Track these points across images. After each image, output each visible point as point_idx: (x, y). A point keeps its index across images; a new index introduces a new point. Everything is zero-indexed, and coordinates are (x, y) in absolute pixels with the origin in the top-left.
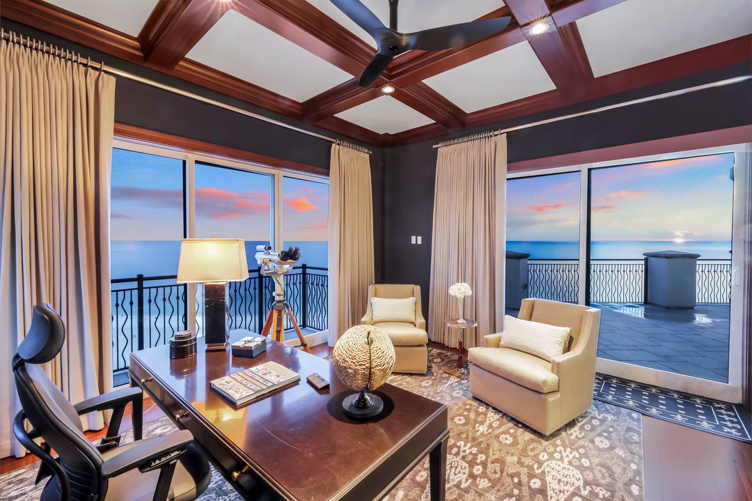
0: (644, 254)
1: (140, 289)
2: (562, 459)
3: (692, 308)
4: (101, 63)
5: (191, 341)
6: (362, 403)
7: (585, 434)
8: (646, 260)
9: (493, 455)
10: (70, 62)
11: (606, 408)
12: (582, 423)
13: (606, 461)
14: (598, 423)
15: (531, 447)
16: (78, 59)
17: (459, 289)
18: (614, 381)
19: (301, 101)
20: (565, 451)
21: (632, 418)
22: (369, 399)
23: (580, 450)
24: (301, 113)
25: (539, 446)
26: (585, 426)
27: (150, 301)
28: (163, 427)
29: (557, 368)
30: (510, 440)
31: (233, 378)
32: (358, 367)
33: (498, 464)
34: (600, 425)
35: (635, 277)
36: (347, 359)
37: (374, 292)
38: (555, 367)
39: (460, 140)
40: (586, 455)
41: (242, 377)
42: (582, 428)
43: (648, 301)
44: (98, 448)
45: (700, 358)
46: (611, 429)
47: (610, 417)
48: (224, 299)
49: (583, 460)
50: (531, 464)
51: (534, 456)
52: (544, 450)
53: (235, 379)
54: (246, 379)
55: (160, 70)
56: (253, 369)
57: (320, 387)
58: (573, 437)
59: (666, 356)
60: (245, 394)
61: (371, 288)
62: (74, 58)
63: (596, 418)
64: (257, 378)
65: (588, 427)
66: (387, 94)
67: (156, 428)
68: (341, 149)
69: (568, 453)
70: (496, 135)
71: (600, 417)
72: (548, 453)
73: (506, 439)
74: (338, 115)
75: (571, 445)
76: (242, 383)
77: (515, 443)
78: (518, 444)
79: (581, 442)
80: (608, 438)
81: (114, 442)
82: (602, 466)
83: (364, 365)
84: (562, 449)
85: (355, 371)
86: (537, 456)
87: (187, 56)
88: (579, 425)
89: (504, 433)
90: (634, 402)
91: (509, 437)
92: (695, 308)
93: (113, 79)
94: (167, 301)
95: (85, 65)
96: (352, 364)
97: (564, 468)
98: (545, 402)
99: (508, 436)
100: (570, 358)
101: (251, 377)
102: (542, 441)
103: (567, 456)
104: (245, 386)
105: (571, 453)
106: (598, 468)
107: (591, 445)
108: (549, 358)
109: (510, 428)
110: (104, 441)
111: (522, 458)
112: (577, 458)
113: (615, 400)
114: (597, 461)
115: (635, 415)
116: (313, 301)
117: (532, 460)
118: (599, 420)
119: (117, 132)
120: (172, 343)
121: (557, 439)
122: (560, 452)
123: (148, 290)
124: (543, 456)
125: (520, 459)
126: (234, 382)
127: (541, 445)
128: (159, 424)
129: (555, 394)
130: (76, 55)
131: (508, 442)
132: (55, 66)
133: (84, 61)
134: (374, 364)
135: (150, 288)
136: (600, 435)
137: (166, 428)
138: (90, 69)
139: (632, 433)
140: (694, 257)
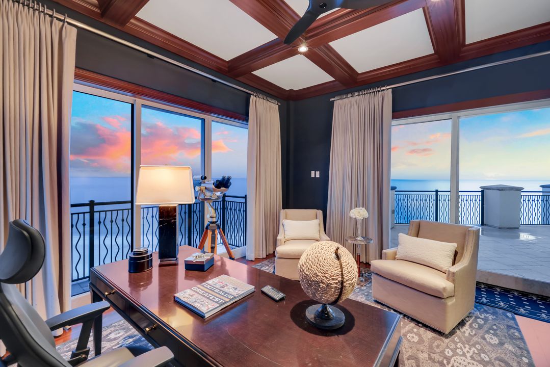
0: (481, 187)
1: (92, 213)
2: (464, 355)
3: (518, 228)
4: (65, 15)
5: (148, 257)
6: (323, 315)
7: (476, 332)
8: (483, 192)
9: (407, 352)
10: (37, 12)
11: (484, 309)
12: (470, 322)
13: (501, 356)
14: (483, 322)
15: (435, 344)
16: (44, 10)
17: (359, 212)
18: (483, 286)
19: (227, 59)
20: (465, 347)
21: (508, 317)
22: (331, 311)
23: (477, 346)
24: (227, 69)
25: (442, 344)
26: (474, 325)
27: (100, 223)
28: (117, 332)
29: (451, 277)
30: (416, 339)
31: (194, 291)
32: (331, 282)
33: (413, 361)
34: (485, 324)
35: (474, 205)
36: (319, 274)
37: (285, 215)
38: (450, 276)
39: (353, 94)
40: (482, 351)
41: (202, 290)
42: (471, 326)
43: (484, 223)
44: (70, 362)
45: (539, 266)
46: (495, 327)
47: (490, 317)
48: (175, 219)
49: (482, 355)
50: (440, 360)
51: (440, 352)
52: (447, 347)
53: (196, 292)
54: (206, 292)
55: (113, 25)
56: (210, 282)
57: (278, 299)
58: (467, 335)
59: (513, 266)
60: (211, 307)
61: (283, 212)
62: (41, 9)
63: (479, 318)
64: (217, 291)
65: (475, 325)
66: (301, 53)
67: (110, 333)
68: (257, 101)
69: (467, 349)
70: (382, 90)
71: (483, 317)
72: (452, 350)
73: (413, 337)
74: (255, 73)
75: (468, 342)
76: (204, 296)
77: (421, 341)
78: (423, 341)
79: (475, 339)
80: (495, 335)
81: (84, 356)
82: (500, 361)
83: (337, 279)
84: (462, 345)
85: (327, 285)
86: (443, 352)
87: (137, 15)
88: (468, 324)
89: (409, 332)
90: (504, 304)
91: (415, 336)
92: (520, 228)
93: (75, 30)
94: (114, 222)
95: (51, 16)
96: (324, 278)
97: (469, 363)
98: (445, 305)
99: (413, 335)
100: (461, 269)
101: (211, 290)
102: (444, 339)
103: (468, 352)
104: (208, 298)
105: (470, 349)
106: (497, 362)
107: (484, 342)
108: (442, 268)
109: (413, 328)
110: (74, 355)
111: (432, 354)
112: (477, 354)
113: (489, 302)
114: (494, 355)
115: (509, 314)
116: (231, 223)
117: (440, 356)
118: (482, 319)
119: (77, 76)
120: (131, 258)
121: (455, 337)
122: (461, 348)
123: (98, 213)
124: (448, 353)
125: (429, 355)
126: (197, 295)
127: (444, 342)
128: (113, 329)
129: (452, 298)
130: (43, 6)
131: (416, 341)
132: (24, 15)
133: (51, 13)
134: (346, 278)
135: (100, 212)
136: (488, 332)
137: (119, 333)
138: (55, 19)
139: (513, 331)
140: (519, 189)
